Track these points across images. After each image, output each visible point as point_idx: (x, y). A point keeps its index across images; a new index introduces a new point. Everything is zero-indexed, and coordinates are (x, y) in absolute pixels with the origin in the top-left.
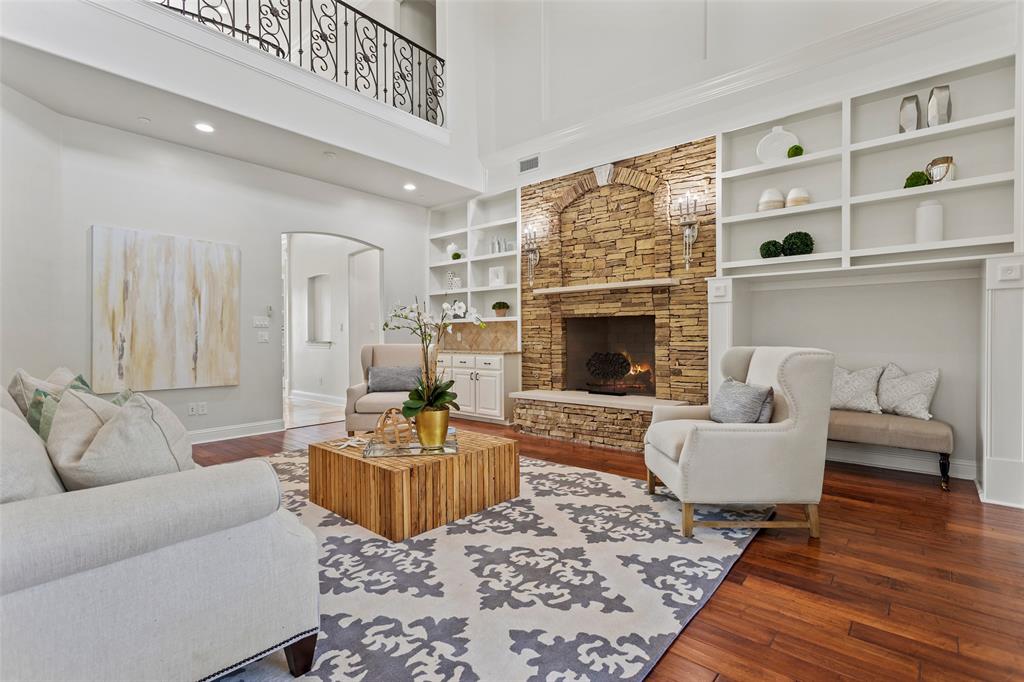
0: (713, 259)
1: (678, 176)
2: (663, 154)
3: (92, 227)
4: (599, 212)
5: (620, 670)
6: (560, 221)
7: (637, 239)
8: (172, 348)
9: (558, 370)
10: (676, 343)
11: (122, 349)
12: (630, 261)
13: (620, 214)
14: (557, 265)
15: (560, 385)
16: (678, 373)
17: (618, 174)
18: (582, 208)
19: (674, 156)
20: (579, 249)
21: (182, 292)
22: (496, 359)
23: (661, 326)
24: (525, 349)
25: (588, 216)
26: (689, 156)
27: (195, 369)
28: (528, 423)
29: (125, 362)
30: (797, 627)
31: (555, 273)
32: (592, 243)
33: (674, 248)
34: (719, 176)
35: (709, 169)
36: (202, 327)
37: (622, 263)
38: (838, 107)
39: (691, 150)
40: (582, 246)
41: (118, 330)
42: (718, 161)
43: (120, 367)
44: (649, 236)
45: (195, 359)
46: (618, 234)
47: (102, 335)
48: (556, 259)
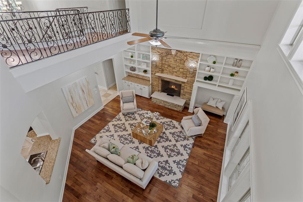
0: (195, 77)
1: (191, 58)
2: (189, 52)
3: (61, 89)
4: (172, 60)
5: (184, 164)
6: (162, 59)
7: (180, 68)
8: (83, 104)
9: (160, 89)
10: (185, 90)
11: (75, 108)
12: (178, 72)
13: (177, 62)
14: (161, 69)
15: (160, 92)
16: (185, 95)
17: (177, 54)
18: (167, 57)
19: (191, 54)
20: (166, 66)
21: (81, 92)
22: (147, 87)
23: (183, 86)
24: (152, 83)
25: (169, 60)
26: (194, 55)
27: (87, 105)
28: (155, 101)
29: (77, 110)
30: (199, 154)
31: (160, 70)
32: (169, 66)
33: (188, 73)
34: (199, 62)
35: (197, 60)
36: (86, 97)
37: (176, 72)
38: (224, 57)
39: (194, 54)
40: (167, 66)
41: (74, 106)
42: (200, 59)
43: (76, 112)
44: (182, 69)
45: (87, 103)
46: (175, 66)
47: (71, 108)
48: (161, 67)
